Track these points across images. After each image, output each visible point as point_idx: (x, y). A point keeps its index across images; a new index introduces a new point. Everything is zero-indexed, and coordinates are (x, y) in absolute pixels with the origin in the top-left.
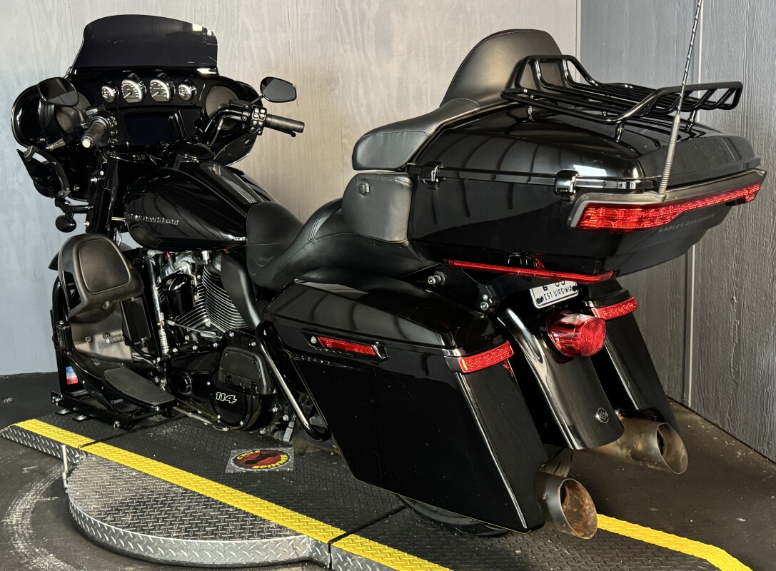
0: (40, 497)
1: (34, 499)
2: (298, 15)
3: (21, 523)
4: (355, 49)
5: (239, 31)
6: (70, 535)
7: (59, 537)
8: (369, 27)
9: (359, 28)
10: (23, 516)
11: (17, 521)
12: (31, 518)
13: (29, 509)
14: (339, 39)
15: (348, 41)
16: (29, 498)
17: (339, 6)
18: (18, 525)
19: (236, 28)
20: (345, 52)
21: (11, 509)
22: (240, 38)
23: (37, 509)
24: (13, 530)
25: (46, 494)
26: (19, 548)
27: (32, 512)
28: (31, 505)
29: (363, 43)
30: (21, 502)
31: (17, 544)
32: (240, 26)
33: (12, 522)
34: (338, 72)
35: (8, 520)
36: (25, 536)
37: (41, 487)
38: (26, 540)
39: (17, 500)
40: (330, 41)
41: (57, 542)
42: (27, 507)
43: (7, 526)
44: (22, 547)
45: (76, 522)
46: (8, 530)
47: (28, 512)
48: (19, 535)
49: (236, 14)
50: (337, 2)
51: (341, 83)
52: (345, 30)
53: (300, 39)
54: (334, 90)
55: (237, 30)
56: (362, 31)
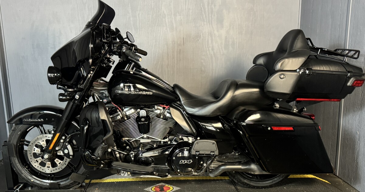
2: (185, 9)
4: (208, 24)
8: (214, 15)
9: (210, 15)
14: (202, 20)
15: (205, 20)
17: (203, 6)
20: (204, 25)
22: (162, 17)
29: (212, 22)
32: (162, 12)
34: (201, 33)
40: (198, 20)
49: (160, 8)
50: (202, 5)
51: (202, 38)
52: (204, 16)
53: (186, 19)
54: (199, 40)
55: (161, 14)
56: (211, 17)
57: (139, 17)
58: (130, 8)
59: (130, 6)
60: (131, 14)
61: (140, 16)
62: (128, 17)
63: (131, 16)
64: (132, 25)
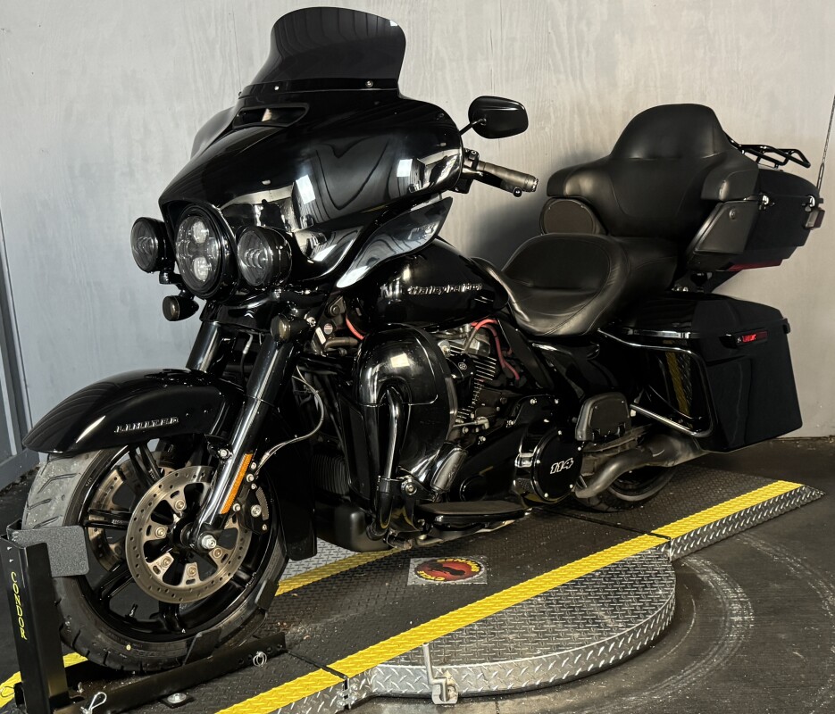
2: (502, 40)
4: (571, 78)
5: (433, 61)
8: (588, 52)
9: (576, 53)
14: (552, 68)
15: (562, 70)
17: (552, 28)
19: (428, 57)
20: (558, 82)
29: (581, 74)
32: (434, 54)
34: (549, 107)
40: (540, 69)
49: (429, 40)
50: (549, 23)
51: (553, 120)
52: (559, 56)
53: (504, 69)
54: (544, 128)
55: (430, 60)
56: (579, 57)
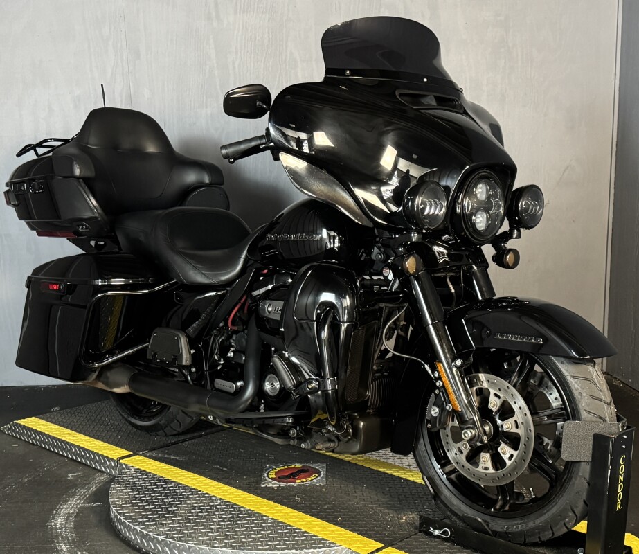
0: (84, 502)
1: (77, 505)
3: (65, 527)
5: (287, 61)
6: (111, 540)
7: (100, 541)
10: (67, 520)
11: (61, 524)
12: (74, 522)
13: (73, 513)
16: (73, 503)
18: (61, 529)
19: (284, 58)
21: (56, 514)
22: (287, 67)
23: (80, 514)
24: (57, 532)
25: (90, 500)
26: (62, 550)
27: (75, 517)
28: (74, 510)
30: (65, 507)
31: (61, 546)
32: (288, 55)
33: (56, 525)
35: (53, 524)
36: (68, 540)
37: (84, 493)
38: (69, 543)
39: (61, 505)
41: (98, 546)
42: (71, 512)
43: (52, 529)
44: (65, 550)
45: (116, 527)
46: (52, 533)
47: (71, 516)
48: (62, 538)
49: (284, 46)
57: (234, 68)
58: (213, 46)
59: (211, 41)
60: (215, 61)
61: (236, 66)
62: (208, 67)
63: (215, 65)
64: (218, 87)
